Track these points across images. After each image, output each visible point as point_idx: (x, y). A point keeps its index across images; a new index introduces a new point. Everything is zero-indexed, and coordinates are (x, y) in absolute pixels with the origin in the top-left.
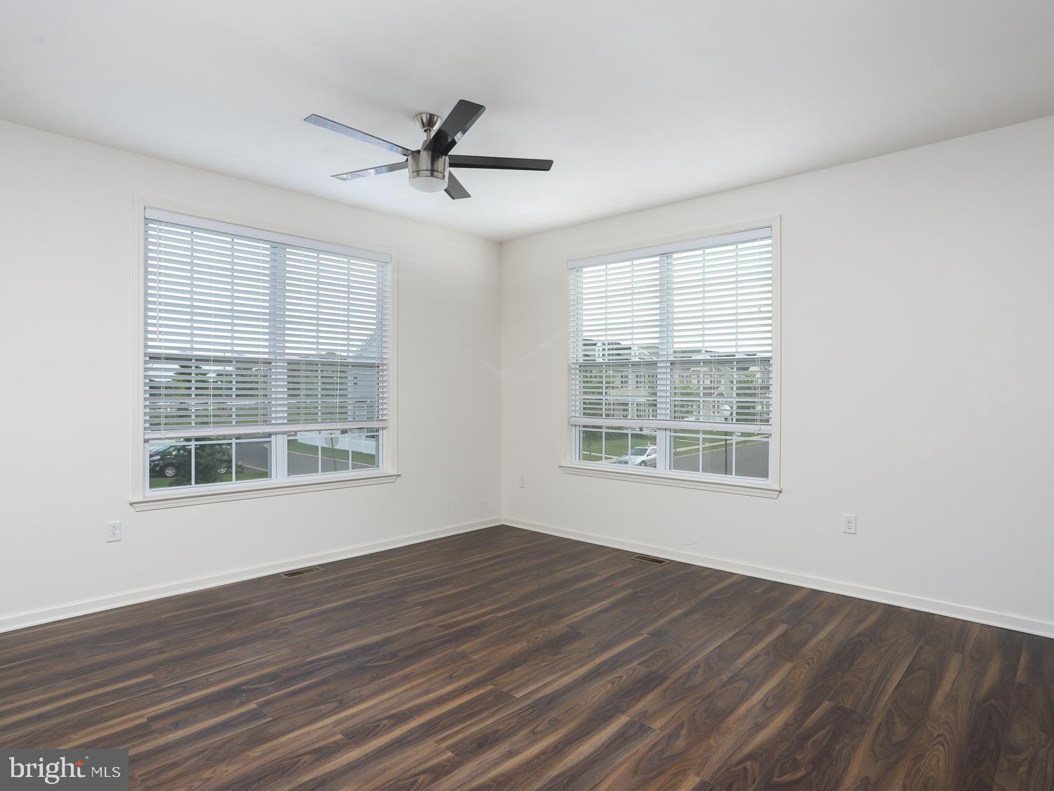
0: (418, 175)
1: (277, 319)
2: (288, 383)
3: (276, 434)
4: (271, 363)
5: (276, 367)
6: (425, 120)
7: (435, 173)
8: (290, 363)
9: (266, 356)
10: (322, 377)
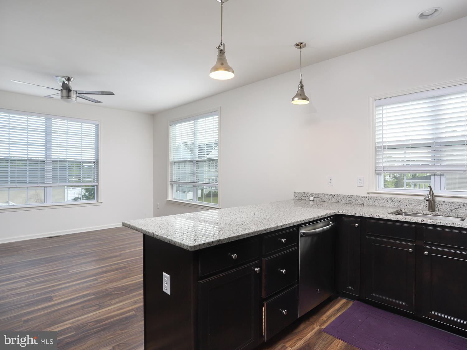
0: (63, 98)
1: (48, 145)
2: (52, 168)
3: (47, 187)
4: (44, 161)
5: (47, 163)
6: (66, 79)
7: (69, 97)
8: (53, 161)
9: (43, 159)
10: (68, 166)
